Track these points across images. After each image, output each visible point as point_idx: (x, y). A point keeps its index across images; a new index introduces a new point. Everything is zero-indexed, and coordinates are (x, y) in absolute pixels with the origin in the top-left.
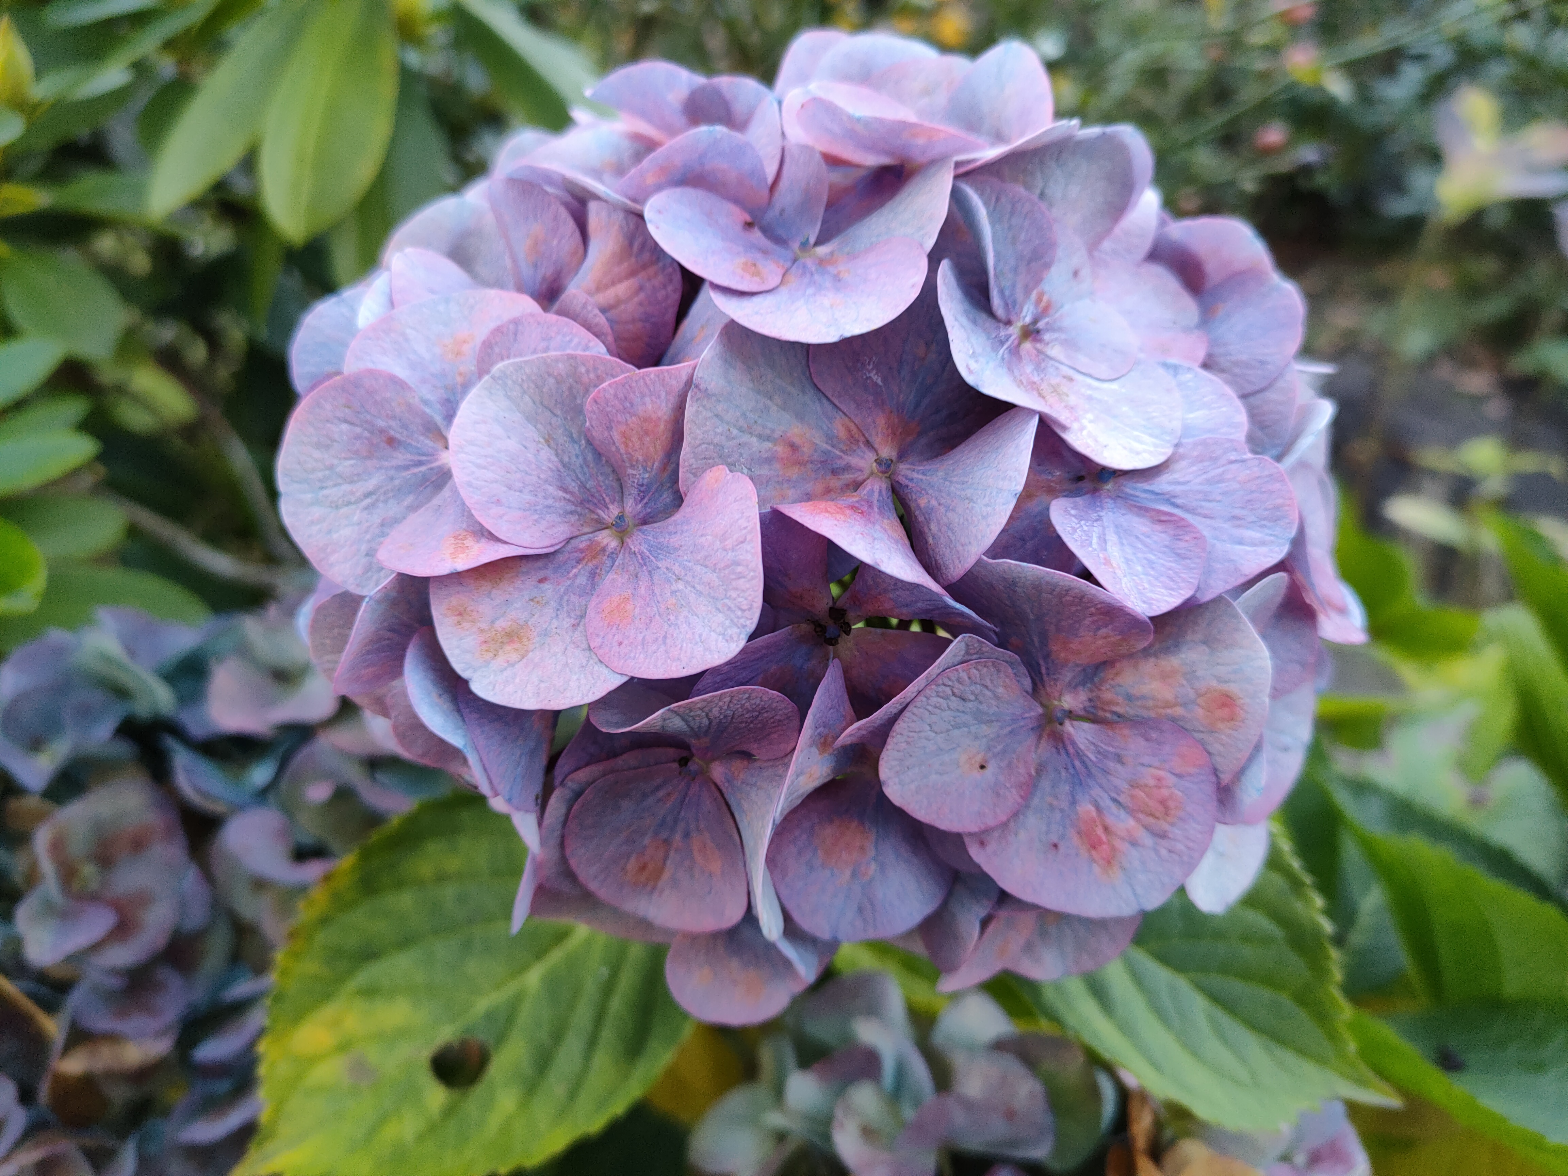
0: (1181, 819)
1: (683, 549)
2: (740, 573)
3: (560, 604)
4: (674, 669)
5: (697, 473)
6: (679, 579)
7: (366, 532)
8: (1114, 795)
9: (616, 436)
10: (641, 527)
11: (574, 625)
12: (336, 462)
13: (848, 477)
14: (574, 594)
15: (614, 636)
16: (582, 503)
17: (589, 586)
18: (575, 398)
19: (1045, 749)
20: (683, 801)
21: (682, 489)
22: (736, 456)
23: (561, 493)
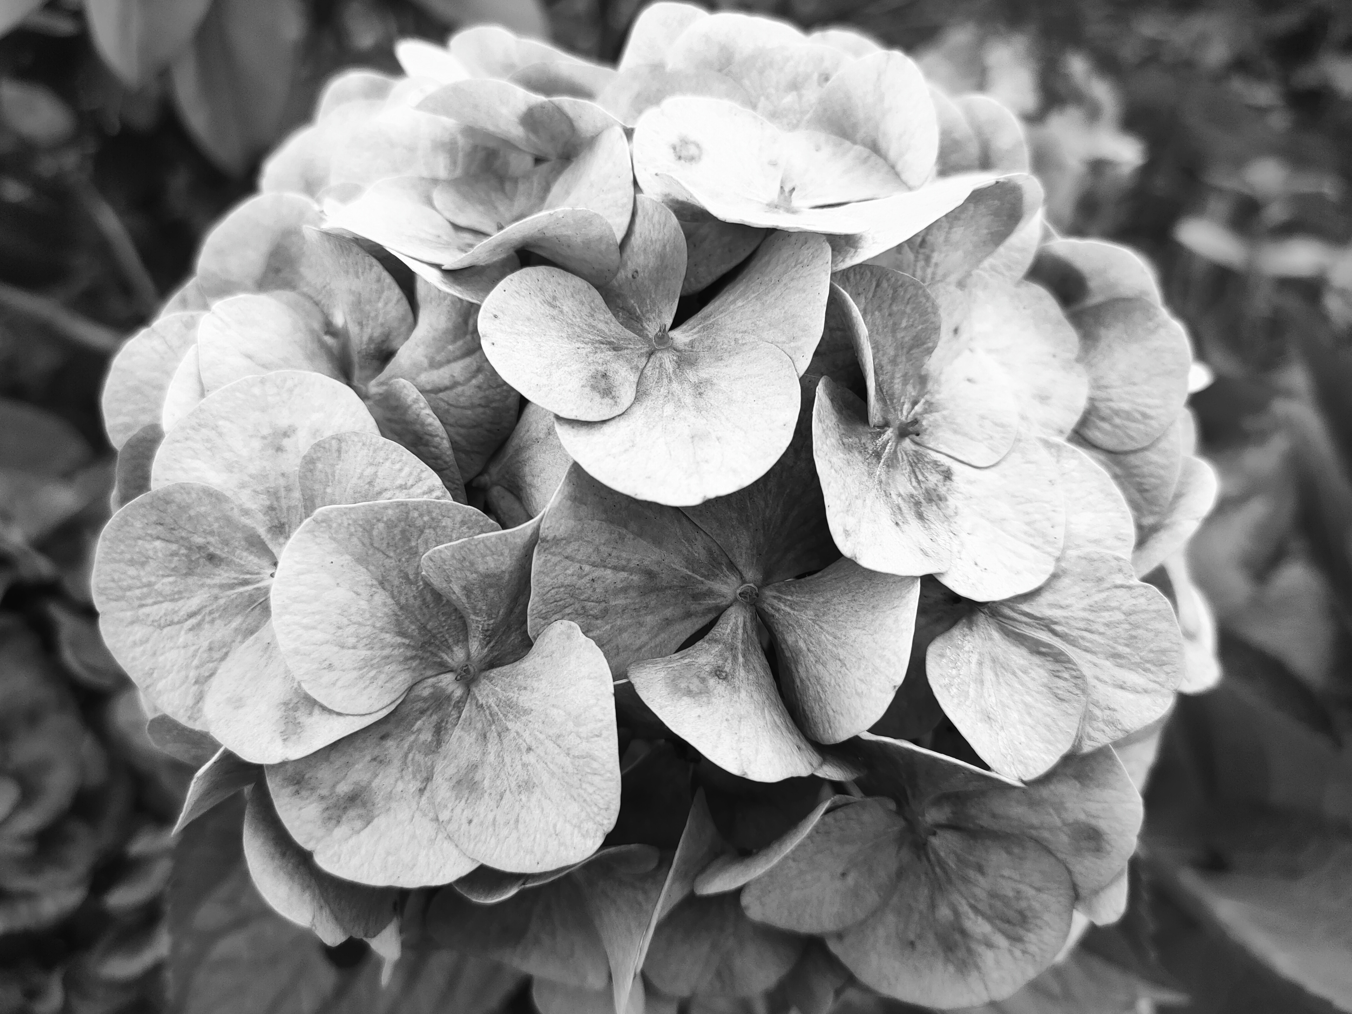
0: (1037, 926)
1: (533, 713)
2: (596, 769)
3: (405, 763)
4: (527, 863)
5: (547, 618)
6: (529, 749)
7: (194, 656)
8: (973, 902)
9: (456, 589)
10: (487, 673)
11: (420, 790)
12: (153, 579)
13: (711, 602)
14: (420, 752)
15: (463, 810)
16: (423, 646)
17: (435, 743)
18: (409, 540)
19: (906, 855)
21: (531, 633)
22: (590, 592)
23: (399, 640)
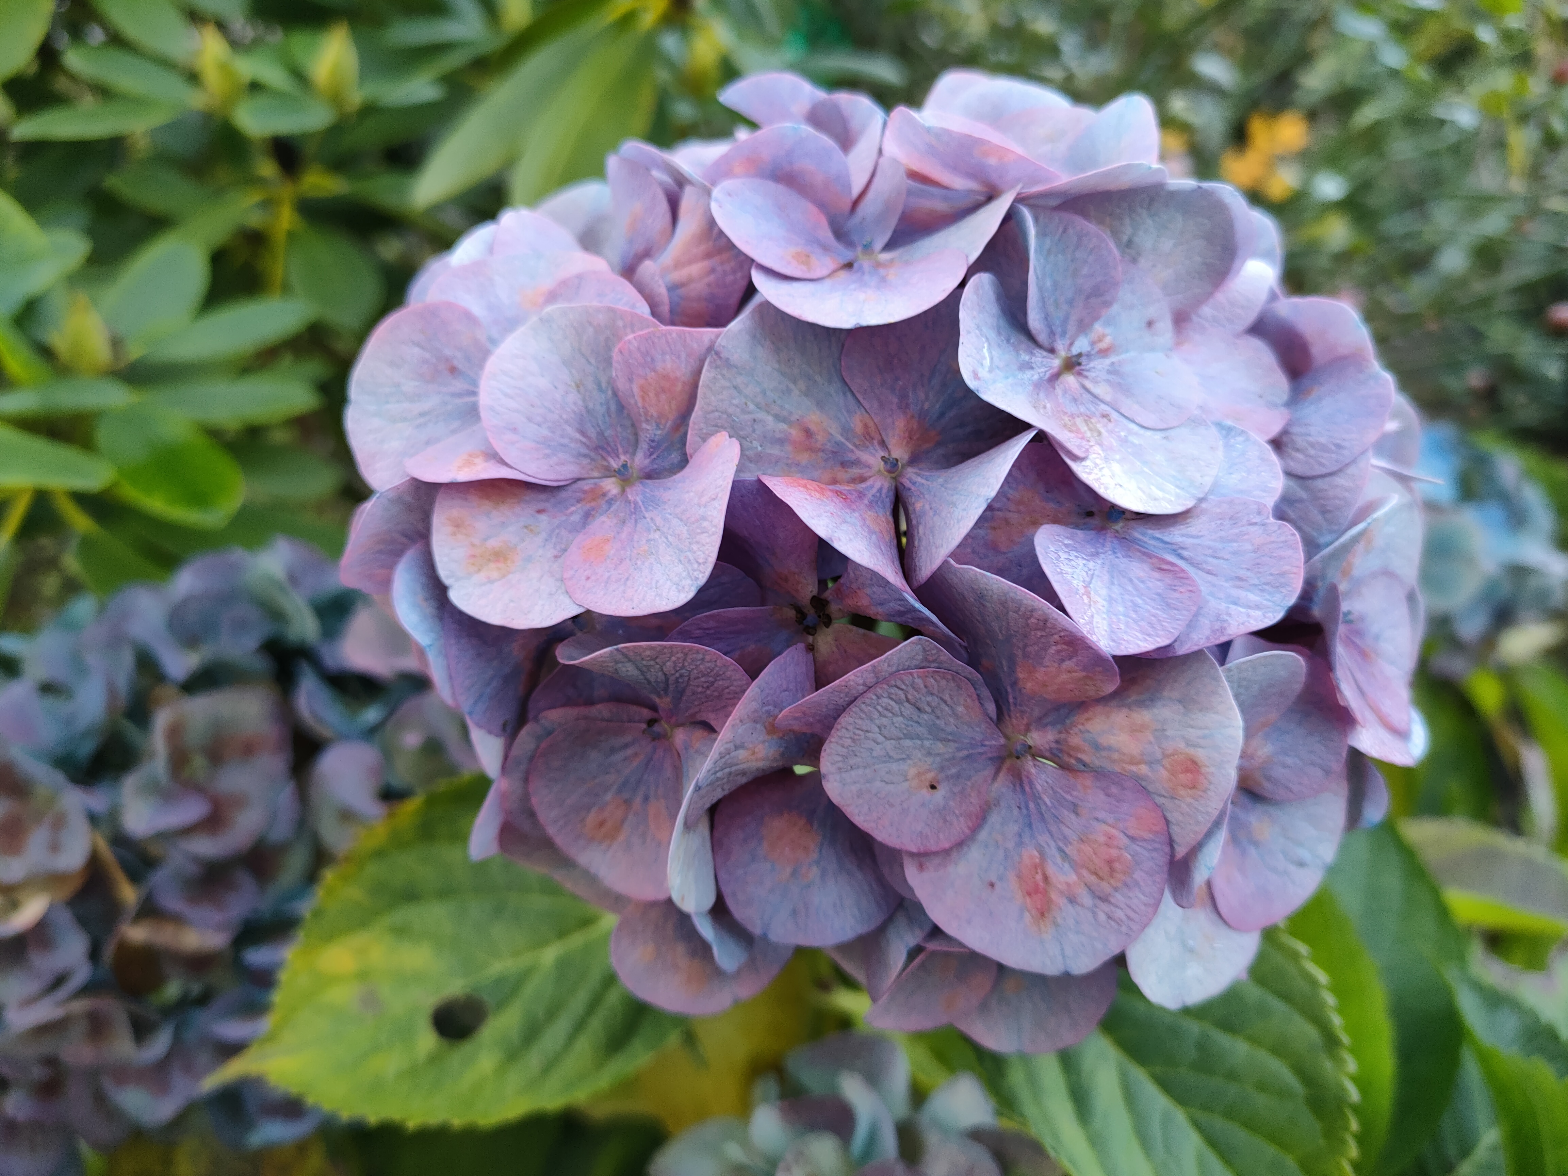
0: (1126, 884)
1: (670, 503)
3: (550, 536)
5: (705, 438)
6: (657, 529)
8: (1061, 844)
9: (636, 389)
10: (643, 481)
11: (555, 557)
12: (403, 381)
13: (855, 470)
14: (565, 529)
15: (585, 571)
16: (597, 448)
17: (580, 524)
19: (1002, 783)
20: (647, 765)
21: (689, 450)
23: (578, 436)
